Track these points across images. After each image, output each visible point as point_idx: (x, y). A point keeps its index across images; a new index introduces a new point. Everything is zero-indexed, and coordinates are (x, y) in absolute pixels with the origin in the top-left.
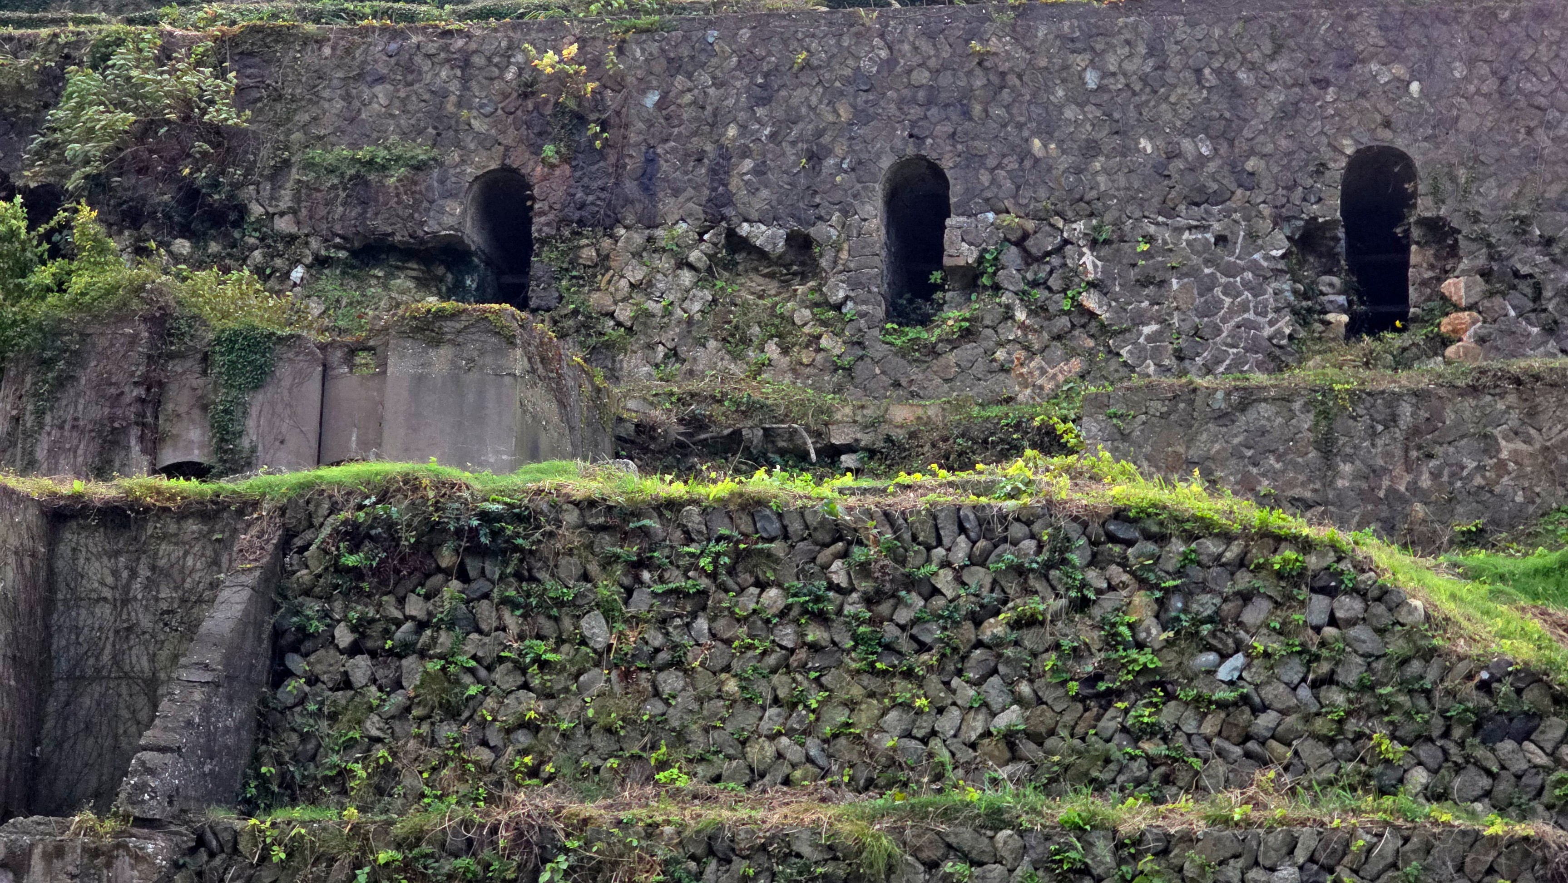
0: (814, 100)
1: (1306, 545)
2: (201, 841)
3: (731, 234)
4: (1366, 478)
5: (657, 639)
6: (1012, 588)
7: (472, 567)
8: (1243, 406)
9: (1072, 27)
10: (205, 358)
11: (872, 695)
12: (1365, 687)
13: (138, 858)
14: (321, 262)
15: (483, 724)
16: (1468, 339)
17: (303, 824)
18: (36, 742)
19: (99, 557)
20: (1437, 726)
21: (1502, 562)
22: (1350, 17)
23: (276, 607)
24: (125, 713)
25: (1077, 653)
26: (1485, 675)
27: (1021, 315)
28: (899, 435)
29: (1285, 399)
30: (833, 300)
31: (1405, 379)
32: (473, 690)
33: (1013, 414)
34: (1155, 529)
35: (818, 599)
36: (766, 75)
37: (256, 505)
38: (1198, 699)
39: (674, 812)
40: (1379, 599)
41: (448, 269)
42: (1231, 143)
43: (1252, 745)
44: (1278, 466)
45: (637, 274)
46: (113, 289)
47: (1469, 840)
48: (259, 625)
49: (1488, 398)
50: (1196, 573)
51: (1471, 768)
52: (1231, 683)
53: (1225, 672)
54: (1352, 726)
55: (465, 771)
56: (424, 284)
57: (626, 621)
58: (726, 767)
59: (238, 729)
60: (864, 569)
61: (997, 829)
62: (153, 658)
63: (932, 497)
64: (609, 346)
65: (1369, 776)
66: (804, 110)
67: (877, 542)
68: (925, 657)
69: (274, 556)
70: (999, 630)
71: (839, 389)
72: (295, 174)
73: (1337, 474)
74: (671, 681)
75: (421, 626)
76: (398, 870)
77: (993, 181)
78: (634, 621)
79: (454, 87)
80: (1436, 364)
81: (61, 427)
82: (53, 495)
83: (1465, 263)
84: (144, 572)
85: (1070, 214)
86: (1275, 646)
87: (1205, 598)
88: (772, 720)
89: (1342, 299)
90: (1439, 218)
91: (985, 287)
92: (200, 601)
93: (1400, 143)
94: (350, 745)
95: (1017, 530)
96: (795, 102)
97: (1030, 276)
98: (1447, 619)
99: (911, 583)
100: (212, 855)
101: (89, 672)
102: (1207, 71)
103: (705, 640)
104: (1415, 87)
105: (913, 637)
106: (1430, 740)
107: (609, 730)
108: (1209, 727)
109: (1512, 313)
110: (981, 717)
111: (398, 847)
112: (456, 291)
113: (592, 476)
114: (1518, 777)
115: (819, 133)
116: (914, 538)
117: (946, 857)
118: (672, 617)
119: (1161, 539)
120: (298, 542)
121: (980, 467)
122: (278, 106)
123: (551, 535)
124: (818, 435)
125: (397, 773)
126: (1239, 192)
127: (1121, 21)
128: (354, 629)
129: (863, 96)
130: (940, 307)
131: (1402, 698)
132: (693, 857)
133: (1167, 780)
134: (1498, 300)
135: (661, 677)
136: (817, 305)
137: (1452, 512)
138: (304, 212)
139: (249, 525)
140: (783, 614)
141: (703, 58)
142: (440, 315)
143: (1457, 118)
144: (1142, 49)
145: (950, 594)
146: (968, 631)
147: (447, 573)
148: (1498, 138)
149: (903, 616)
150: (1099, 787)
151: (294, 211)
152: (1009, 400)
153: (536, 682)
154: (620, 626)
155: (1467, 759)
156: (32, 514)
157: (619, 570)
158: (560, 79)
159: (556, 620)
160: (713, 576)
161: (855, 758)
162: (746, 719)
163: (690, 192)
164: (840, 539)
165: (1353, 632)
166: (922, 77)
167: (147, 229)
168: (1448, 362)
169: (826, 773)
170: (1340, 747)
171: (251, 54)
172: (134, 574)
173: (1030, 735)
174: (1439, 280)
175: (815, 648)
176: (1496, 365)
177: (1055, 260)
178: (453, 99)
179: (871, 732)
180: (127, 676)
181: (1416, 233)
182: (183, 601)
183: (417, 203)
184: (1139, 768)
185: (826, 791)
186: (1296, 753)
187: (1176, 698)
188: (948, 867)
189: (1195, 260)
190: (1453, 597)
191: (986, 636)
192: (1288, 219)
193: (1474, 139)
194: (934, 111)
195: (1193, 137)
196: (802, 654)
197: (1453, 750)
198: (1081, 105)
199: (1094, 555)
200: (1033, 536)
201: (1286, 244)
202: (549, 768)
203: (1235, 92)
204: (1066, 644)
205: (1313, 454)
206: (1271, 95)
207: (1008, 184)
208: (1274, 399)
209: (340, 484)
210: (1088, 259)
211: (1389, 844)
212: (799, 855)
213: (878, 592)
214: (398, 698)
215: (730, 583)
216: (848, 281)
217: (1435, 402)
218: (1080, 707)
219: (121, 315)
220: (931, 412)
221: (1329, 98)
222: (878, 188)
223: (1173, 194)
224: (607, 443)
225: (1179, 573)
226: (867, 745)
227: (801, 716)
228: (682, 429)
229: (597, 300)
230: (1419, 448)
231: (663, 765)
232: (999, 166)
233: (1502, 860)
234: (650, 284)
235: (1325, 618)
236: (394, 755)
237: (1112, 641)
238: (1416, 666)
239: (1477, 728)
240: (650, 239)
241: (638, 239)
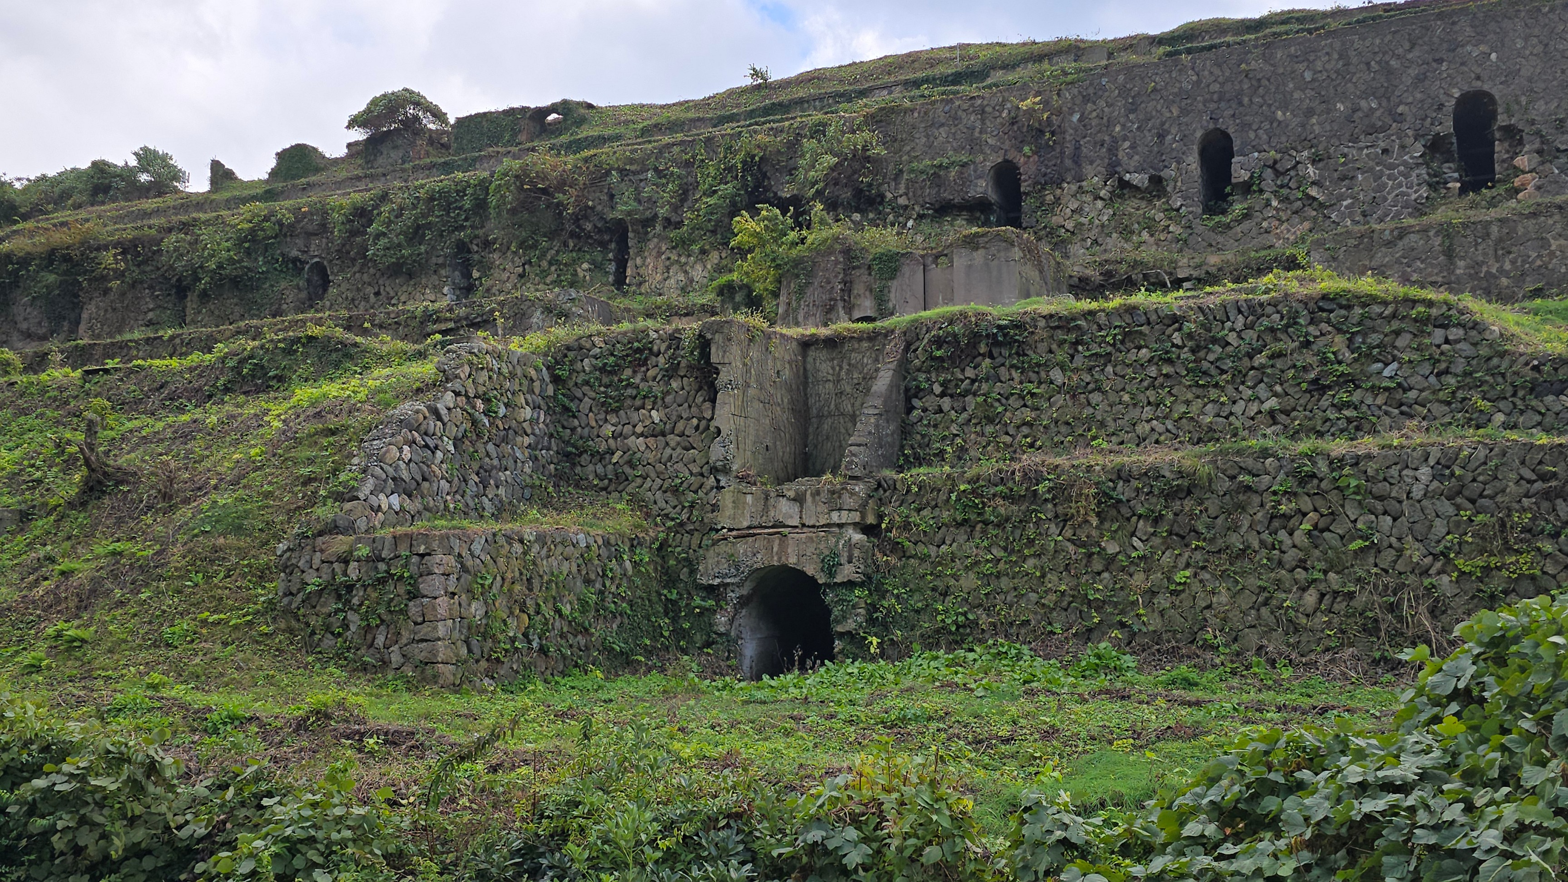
0: (1159, 107)
1: (1430, 304)
2: (879, 485)
3: (1121, 180)
4: (1473, 267)
5: (1088, 378)
6: (1268, 338)
7: (995, 352)
8: (1401, 237)
9: (1296, 50)
10: (869, 267)
11: (1198, 397)
12: (1466, 374)
13: (852, 494)
14: (921, 217)
15: (1006, 424)
16: (1530, 188)
17: (924, 475)
18: (806, 446)
19: (825, 361)
20: (1509, 391)
21: (1550, 303)
22: (1454, 23)
23: (905, 378)
24: (843, 431)
25: (1305, 369)
26: (1536, 362)
27: (1275, 203)
28: (1213, 270)
29: (1425, 231)
30: (1175, 207)
31: (1494, 213)
32: (1000, 409)
33: (1272, 253)
34: (1344, 303)
35: (1167, 352)
36: (1133, 98)
37: (893, 331)
38: (1373, 387)
39: (1100, 460)
40: (1473, 328)
41: (982, 213)
42: (1388, 99)
43: (1404, 408)
44: (1422, 266)
45: (1073, 205)
46: (826, 240)
47: (1528, 448)
48: (898, 386)
49: (1543, 218)
50: (1369, 323)
51: (1530, 412)
52: (1391, 377)
53: (1387, 372)
54: (1460, 395)
55: (999, 447)
56: (970, 221)
57: (1072, 371)
58: (1126, 437)
59: (892, 434)
60: (1190, 336)
61: (1266, 458)
62: (853, 405)
63: (1223, 297)
64: (1063, 241)
65: (1471, 419)
66: (1154, 113)
67: (1195, 322)
68: (1224, 376)
69: (903, 355)
70: (1263, 361)
71: (1180, 251)
72: (905, 176)
73: (1456, 267)
74: (1095, 397)
75: (973, 381)
76: (970, 493)
77: (1257, 136)
78: (1077, 369)
79: (978, 124)
80: (1513, 203)
81: (808, 306)
82: (803, 335)
83: (1527, 148)
84: (845, 367)
85: (1299, 148)
86: (1415, 357)
87: (1374, 336)
88: (1148, 413)
89: (1456, 175)
90: (1511, 125)
91: (1255, 192)
92: (871, 378)
93: (1486, 87)
94: (944, 438)
95: (1269, 310)
96: (1149, 109)
97: (1279, 182)
98: (1513, 335)
99: (1215, 341)
100: (885, 491)
101: (826, 413)
102: (1373, 63)
103: (1112, 376)
104: (1494, 56)
105: (1217, 367)
106: (1505, 398)
107: (1067, 423)
108: (1380, 400)
109: (1557, 171)
110: (1256, 404)
111: (969, 483)
112: (986, 223)
113: (1051, 304)
114: (1557, 414)
115: (1163, 124)
116: (1215, 318)
117: (1240, 473)
118: (1094, 367)
119: (1349, 307)
120: (913, 347)
121: (1250, 280)
122: (895, 145)
123: (1033, 333)
124: (1171, 274)
125: (967, 450)
126: (1394, 125)
127: (1323, 43)
128: (942, 385)
129: (1185, 101)
130: (1231, 204)
131: (1487, 378)
132: (1111, 480)
133: (1358, 429)
134: (1548, 165)
135: (1091, 396)
136: (1167, 210)
137: (1524, 281)
138: (911, 194)
139: (890, 341)
140: (1150, 361)
141: (1100, 93)
142: (976, 235)
143: (1519, 70)
144: (1336, 56)
145: (1235, 345)
146: (1246, 362)
147: (983, 355)
148: (1544, 77)
149: (1211, 357)
150: (1320, 434)
151: (906, 194)
152: (1270, 247)
153: (1029, 403)
154: (1069, 373)
155: (1527, 406)
156: (794, 344)
157: (1066, 346)
158: (1030, 112)
159: (1038, 373)
160: (1114, 345)
161: (1191, 429)
162: (1135, 413)
163: (1098, 162)
164: (1177, 322)
165: (1458, 346)
166: (1216, 87)
167: (840, 210)
168: (1519, 202)
169: (1177, 437)
170: (1453, 405)
171: (881, 121)
172: (841, 368)
173: (1282, 411)
174: (1512, 158)
175: (1167, 376)
176: (1547, 199)
177: (1292, 173)
178: (978, 130)
179: (1199, 415)
180: (842, 414)
181: (1497, 135)
182: (864, 378)
183: (963, 184)
184: (1342, 424)
185: (1177, 446)
186: (1429, 410)
187: (1361, 387)
188: (1241, 478)
189: (1371, 163)
190: (1517, 324)
191: (1256, 364)
192: (1423, 136)
193: (1530, 80)
194: (1223, 104)
195: (1367, 99)
196: (1161, 380)
197: (1519, 402)
198: (1303, 91)
199: (1312, 319)
200: (1278, 312)
201: (1423, 149)
202: (1039, 443)
203: (1389, 72)
204: (1299, 364)
205: (1442, 258)
206: (1410, 71)
207: (1265, 137)
208: (1418, 231)
209: (930, 319)
210: (1311, 170)
211: (1482, 452)
212: (1164, 477)
213: (1198, 346)
214: (965, 415)
215: (1122, 348)
216: (1181, 197)
217: (1512, 224)
218: (1308, 395)
219: (830, 251)
220: (1229, 257)
221: (1443, 68)
222: (1195, 147)
223: (1357, 130)
224: (1065, 288)
225: (1359, 324)
226: (1197, 422)
227: (1162, 410)
228: (1102, 278)
229: (1056, 220)
230: (1503, 249)
231: (1094, 438)
232: (1259, 128)
233: (1547, 457)
234: (1081, 209)
235: (1442, 340)
236: (965, 441)
237: (1324, 361)
238: (1495, 361)
239: (1532, 390)
240: (1080, 187)
241: (1074, 187)
